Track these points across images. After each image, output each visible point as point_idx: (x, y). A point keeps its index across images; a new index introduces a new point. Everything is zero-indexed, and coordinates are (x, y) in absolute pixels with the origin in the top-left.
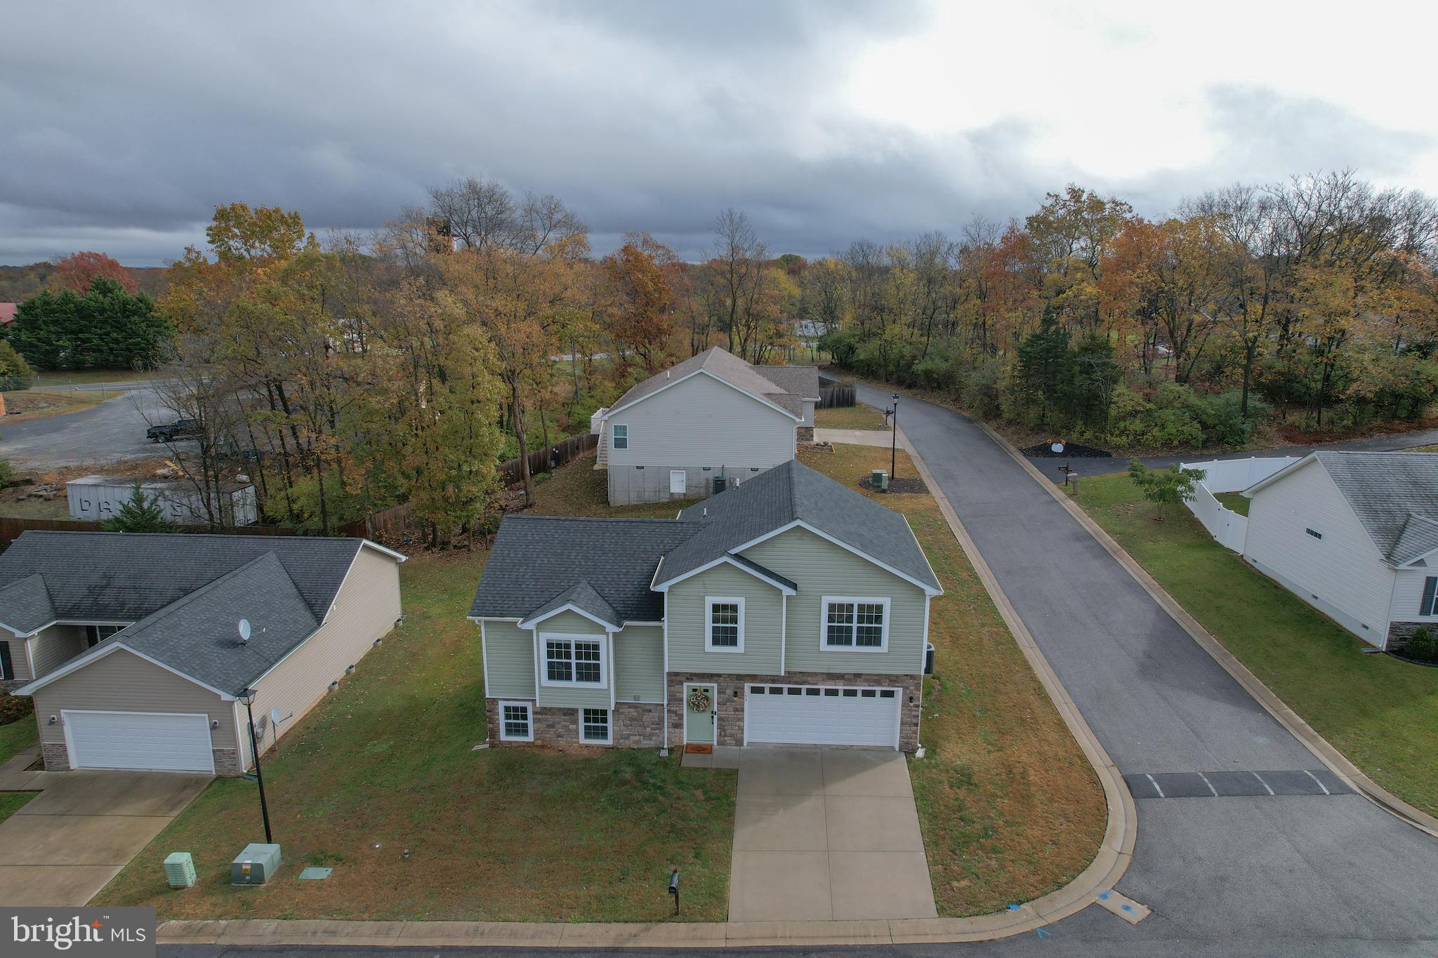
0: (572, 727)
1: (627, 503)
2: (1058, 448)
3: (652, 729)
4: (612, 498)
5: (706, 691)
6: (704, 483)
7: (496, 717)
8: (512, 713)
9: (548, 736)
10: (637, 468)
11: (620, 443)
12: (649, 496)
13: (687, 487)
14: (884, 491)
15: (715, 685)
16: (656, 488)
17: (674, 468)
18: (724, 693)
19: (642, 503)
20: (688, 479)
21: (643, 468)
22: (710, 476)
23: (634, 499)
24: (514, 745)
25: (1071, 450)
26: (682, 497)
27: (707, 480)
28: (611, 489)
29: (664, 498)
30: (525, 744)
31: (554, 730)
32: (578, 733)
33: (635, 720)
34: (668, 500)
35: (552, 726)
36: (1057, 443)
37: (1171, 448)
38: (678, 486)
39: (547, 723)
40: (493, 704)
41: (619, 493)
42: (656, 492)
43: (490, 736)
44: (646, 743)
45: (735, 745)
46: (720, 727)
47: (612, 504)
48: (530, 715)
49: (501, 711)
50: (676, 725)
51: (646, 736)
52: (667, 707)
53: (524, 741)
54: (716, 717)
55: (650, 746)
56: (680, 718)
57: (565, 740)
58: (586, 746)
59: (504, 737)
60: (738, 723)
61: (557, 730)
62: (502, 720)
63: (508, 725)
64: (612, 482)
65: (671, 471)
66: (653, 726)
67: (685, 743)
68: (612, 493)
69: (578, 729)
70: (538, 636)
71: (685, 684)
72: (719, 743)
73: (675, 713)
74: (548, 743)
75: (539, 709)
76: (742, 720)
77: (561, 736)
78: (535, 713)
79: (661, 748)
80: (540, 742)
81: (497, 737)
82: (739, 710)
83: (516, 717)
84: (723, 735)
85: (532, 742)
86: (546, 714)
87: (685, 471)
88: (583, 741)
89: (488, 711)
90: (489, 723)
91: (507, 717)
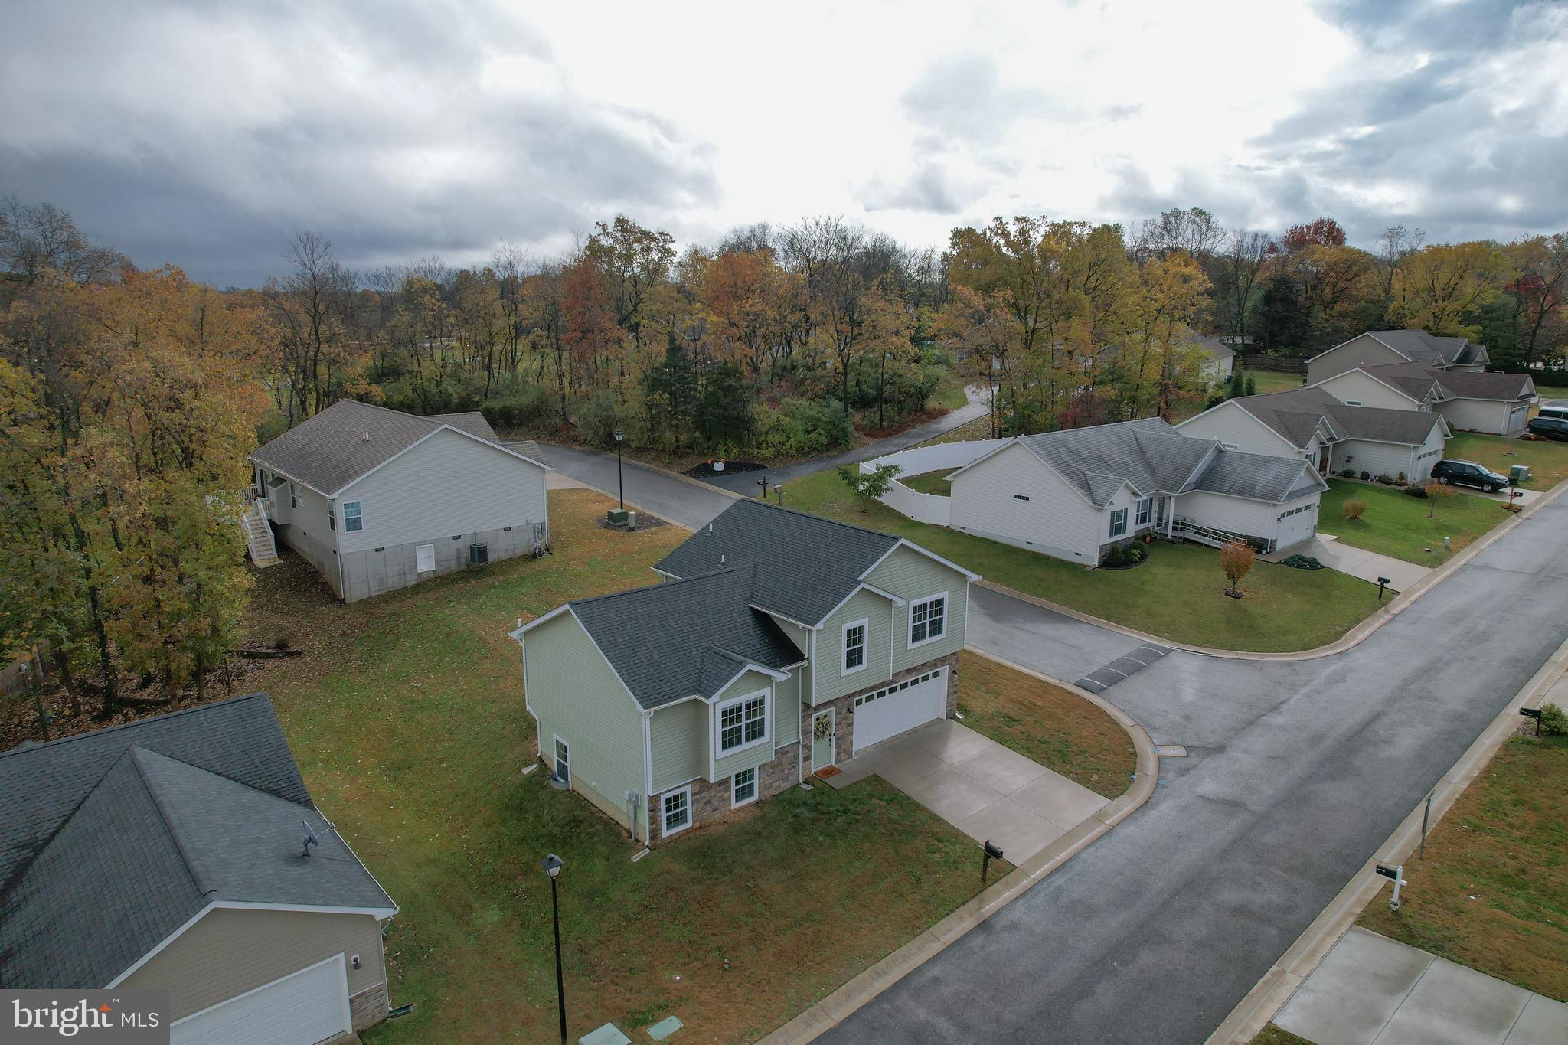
0: (726, 795)
1: (366, 596)
2: (719, 467)
3: (789, 770)
4: (347, 594)
5: (826, 716)
6: (454, 553)
7: (659, 813)
8: (673, 803)
9: (705, 814)
10: (377, 550)
11: (354, 524)
12: (394, 583)
13: (437, 562)
14: (632, 529)
15: (834, 709)
16: (400, 570)
17: (420, 544)
18: (840, 713)
19: (384, 592)
20: (437, 554)
21: (383, 549)
22: (464, 544)
23: (375, 590)
24: (674, 837)
25: (730, 467)
26: (432, 575)
27: (458, 550)
28: (347, 582)
29: (411, 581)
30: (685, 832)
31: (711, 805)
32: (730, 800)
33: (776, 766)
34: (415, 582)
35: (708, 802)
36: (718, 462)
37: (805, 454)
38: (426, 564)
39: (705, 800)
40: (656, 800)
41: (356, 586)
42: (400, 575)
43: (651, 839)
44: (786, 785)
45: (848, 758)
46: (838, 746)
47: (347, 601)
48: (689, 799)
49: (663, 806)
50: (807, 758)
51: (784, 779)
52: (802, 742)
53: (683, 831)
54: (833, 739)
55: (788, 787)
56: (810, 751)
57: (719, 811)
58: (738, 810)
59: (665, 833)
60: (850, 737)
61: (713, 805)
62: (663, 815)
63: (668, 818)
64: (346, 575)
65: (417, 547)
66: (789, 767)
67: (812, 773)
68: (347, 587)
69: (730, 796)
70: (715, 708)
71: (813, 716)
72: (837, 762)
73: (808, 747)
74: (703, 823)
75: (697, 789)
76: (851, 733)
77: (716, 810)
78: (693, 795)
79: (798, 784)
80: (697, 825)
81: (659, 836)
82: (851, 725)
83: (676, 807)
84: (838, 753)
85: (691, 827)
86: (704, 792)
87: (432, 545)
88: (734, 806)
89: (650, 811)
90: (651, 824)
91: (668, 810)
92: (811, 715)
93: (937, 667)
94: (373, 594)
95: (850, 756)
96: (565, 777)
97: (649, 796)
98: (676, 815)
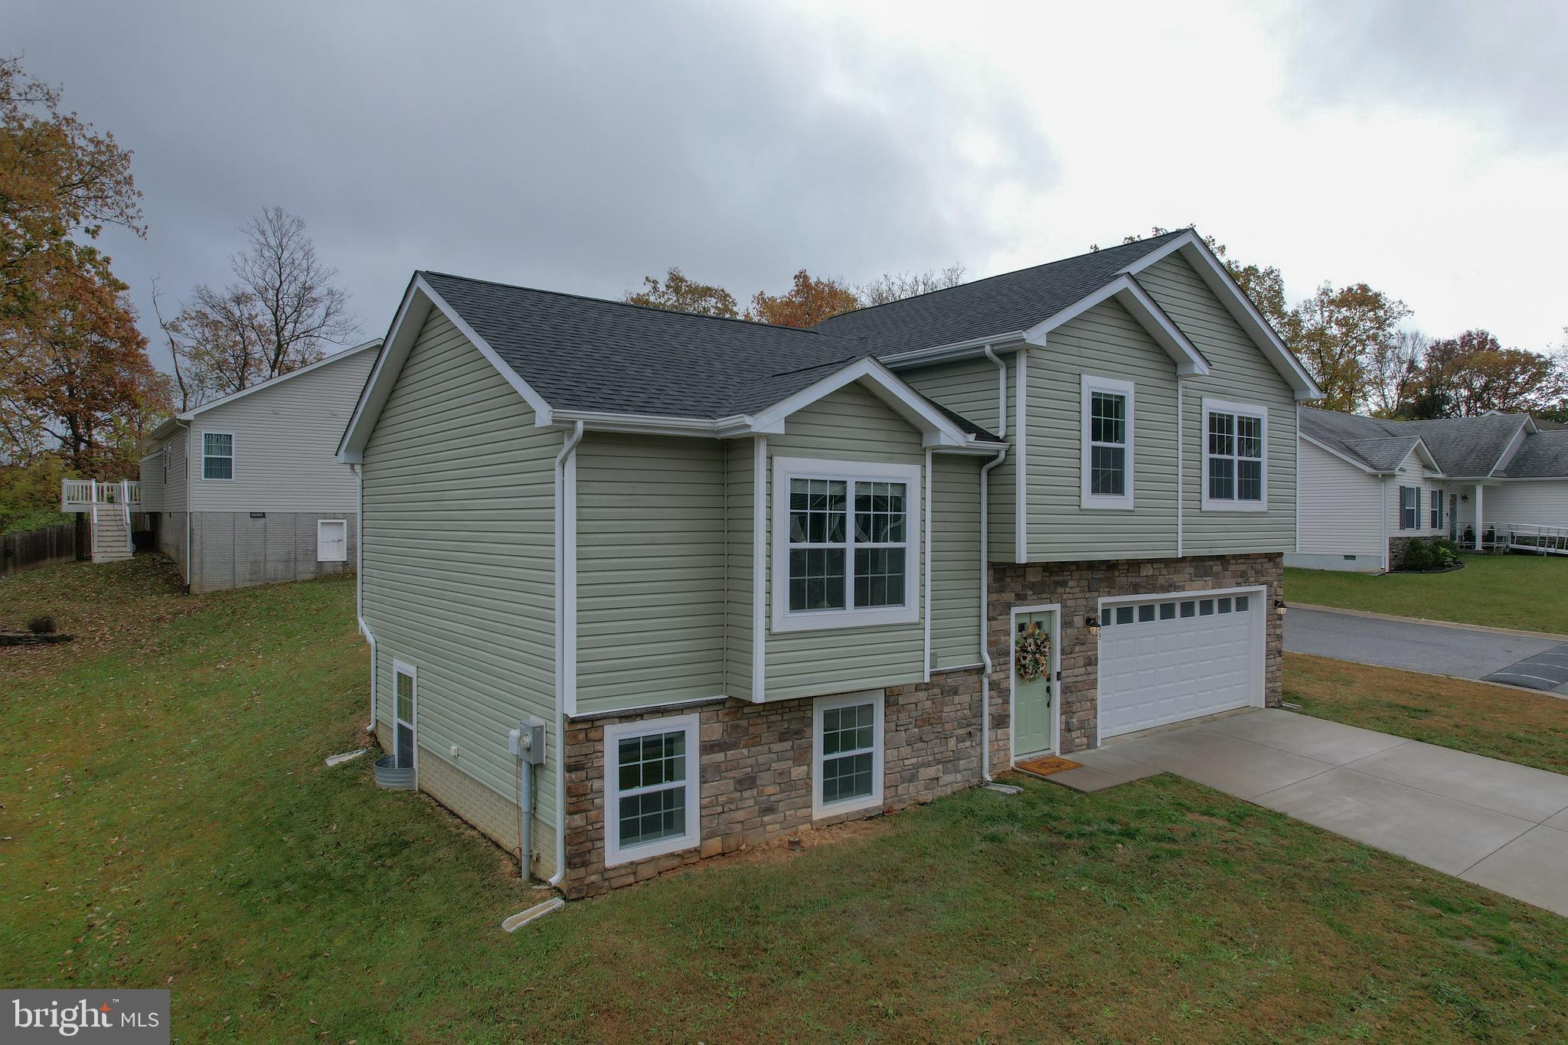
0: (798, 772)
1: (230, 587)
3: (959, 740)
4: (196, 579)
7: (596, 784)
8: (641, 762)
10: (253, 516)
11: (219, 468)
12: (276, 571)
13: (350, 548)
15: (1057, 607)
16: (289, 553)
17: (324, 517)
18: (1071, 624)
20: (352, 535)
21: (264, 515)
23: (243, 577)
24: (646, 872)
26: (340, 568)
28: (197, 559)
29: (304, 572)
30: (676, 862)
31: (755, 791)
32: (809, 788)
34: (311, 576)
35: (748, 783)
38: (331, 550)
39: (738, 774)
40: (588, 740)
41: (212, 567)
42: (287, 560)
43: (569, 863)
44: (953, 781)
45: (1089, 747)
46: (1067, 710)
47: (194, 589)
48: (692, 757)
49: (611, 763)
50: (1001, 721)
51: (949, 763)
52: (989, 670)
53: (672, 855)
54: (1057, 686)
55: (957, 787)
56: (1006, 702)
57: (779, 816)
58: (831, 824)
59: (615, 854)
60: (1090, 694)
61: (761, 793)
62: (611, 795)
63: (627, 806)
64: (197, 548)
65: (320, 521)
66: (961, 732)
67: (1012, 764)
68: (196, 567)
69: (809, 776)
70: (770, 470)
71: (1014, 610)
72: (1066, 748)
73: (999, 689)
74: (732, 842)
75: (717, 732)
76: (1093, 684)
77: (769, 810)
78: (707, 748)
79: (982, 784)
80: (715, 844)
81: (594, 858)
82: (1092, 662)
83: (653, 775)
84: (1068, 729)
85: (696, 850)
86: (734, 746)
87: (345, 521)
88: (822, 810)
89: (569, 768)
90: (570, 813)
91: (627, 779)
92: (1008, 607)
93: (1247, 583)
94: (240, 585)
95: (1091, 744)
96: (406, 760)
97: (565, 716)
98: (651, 800)
